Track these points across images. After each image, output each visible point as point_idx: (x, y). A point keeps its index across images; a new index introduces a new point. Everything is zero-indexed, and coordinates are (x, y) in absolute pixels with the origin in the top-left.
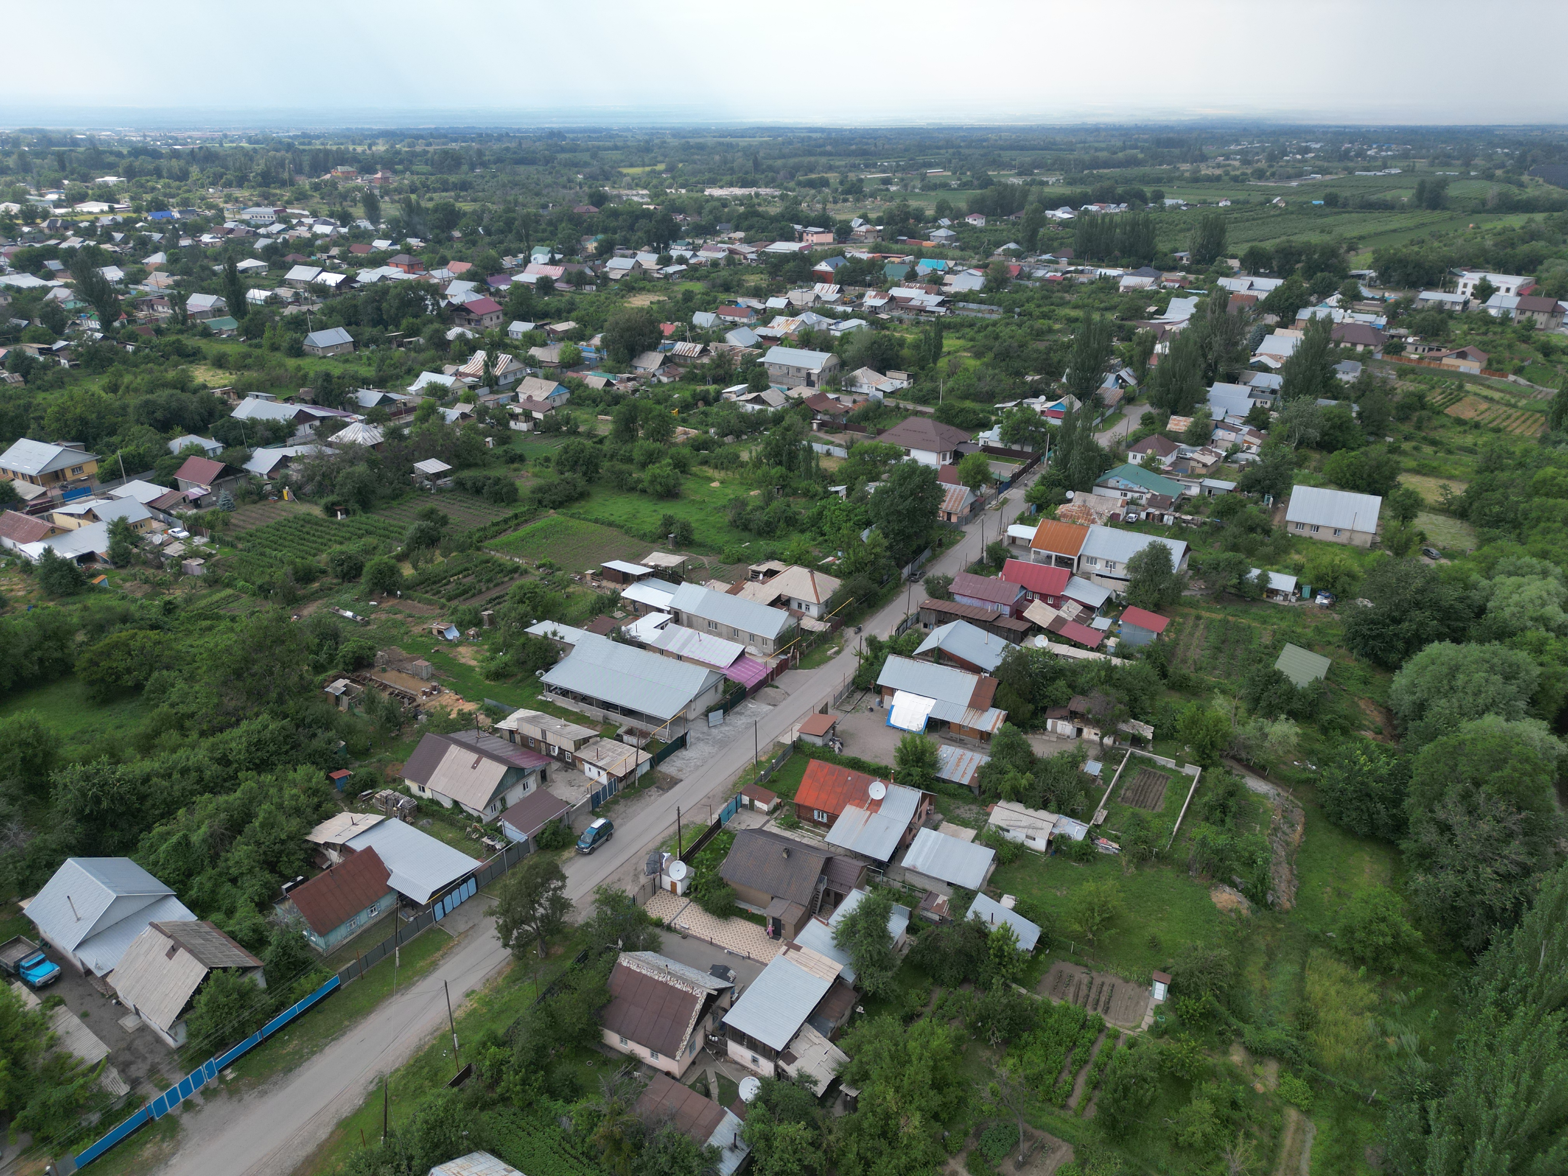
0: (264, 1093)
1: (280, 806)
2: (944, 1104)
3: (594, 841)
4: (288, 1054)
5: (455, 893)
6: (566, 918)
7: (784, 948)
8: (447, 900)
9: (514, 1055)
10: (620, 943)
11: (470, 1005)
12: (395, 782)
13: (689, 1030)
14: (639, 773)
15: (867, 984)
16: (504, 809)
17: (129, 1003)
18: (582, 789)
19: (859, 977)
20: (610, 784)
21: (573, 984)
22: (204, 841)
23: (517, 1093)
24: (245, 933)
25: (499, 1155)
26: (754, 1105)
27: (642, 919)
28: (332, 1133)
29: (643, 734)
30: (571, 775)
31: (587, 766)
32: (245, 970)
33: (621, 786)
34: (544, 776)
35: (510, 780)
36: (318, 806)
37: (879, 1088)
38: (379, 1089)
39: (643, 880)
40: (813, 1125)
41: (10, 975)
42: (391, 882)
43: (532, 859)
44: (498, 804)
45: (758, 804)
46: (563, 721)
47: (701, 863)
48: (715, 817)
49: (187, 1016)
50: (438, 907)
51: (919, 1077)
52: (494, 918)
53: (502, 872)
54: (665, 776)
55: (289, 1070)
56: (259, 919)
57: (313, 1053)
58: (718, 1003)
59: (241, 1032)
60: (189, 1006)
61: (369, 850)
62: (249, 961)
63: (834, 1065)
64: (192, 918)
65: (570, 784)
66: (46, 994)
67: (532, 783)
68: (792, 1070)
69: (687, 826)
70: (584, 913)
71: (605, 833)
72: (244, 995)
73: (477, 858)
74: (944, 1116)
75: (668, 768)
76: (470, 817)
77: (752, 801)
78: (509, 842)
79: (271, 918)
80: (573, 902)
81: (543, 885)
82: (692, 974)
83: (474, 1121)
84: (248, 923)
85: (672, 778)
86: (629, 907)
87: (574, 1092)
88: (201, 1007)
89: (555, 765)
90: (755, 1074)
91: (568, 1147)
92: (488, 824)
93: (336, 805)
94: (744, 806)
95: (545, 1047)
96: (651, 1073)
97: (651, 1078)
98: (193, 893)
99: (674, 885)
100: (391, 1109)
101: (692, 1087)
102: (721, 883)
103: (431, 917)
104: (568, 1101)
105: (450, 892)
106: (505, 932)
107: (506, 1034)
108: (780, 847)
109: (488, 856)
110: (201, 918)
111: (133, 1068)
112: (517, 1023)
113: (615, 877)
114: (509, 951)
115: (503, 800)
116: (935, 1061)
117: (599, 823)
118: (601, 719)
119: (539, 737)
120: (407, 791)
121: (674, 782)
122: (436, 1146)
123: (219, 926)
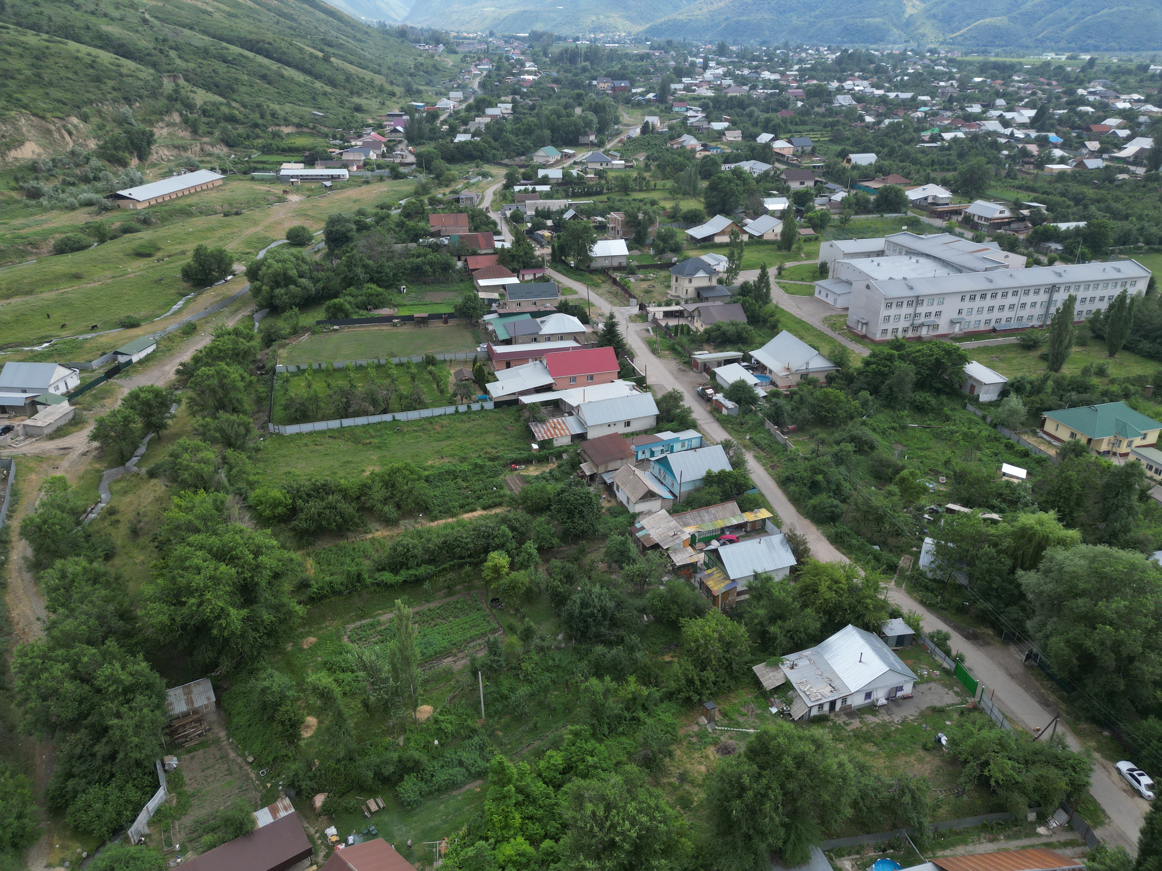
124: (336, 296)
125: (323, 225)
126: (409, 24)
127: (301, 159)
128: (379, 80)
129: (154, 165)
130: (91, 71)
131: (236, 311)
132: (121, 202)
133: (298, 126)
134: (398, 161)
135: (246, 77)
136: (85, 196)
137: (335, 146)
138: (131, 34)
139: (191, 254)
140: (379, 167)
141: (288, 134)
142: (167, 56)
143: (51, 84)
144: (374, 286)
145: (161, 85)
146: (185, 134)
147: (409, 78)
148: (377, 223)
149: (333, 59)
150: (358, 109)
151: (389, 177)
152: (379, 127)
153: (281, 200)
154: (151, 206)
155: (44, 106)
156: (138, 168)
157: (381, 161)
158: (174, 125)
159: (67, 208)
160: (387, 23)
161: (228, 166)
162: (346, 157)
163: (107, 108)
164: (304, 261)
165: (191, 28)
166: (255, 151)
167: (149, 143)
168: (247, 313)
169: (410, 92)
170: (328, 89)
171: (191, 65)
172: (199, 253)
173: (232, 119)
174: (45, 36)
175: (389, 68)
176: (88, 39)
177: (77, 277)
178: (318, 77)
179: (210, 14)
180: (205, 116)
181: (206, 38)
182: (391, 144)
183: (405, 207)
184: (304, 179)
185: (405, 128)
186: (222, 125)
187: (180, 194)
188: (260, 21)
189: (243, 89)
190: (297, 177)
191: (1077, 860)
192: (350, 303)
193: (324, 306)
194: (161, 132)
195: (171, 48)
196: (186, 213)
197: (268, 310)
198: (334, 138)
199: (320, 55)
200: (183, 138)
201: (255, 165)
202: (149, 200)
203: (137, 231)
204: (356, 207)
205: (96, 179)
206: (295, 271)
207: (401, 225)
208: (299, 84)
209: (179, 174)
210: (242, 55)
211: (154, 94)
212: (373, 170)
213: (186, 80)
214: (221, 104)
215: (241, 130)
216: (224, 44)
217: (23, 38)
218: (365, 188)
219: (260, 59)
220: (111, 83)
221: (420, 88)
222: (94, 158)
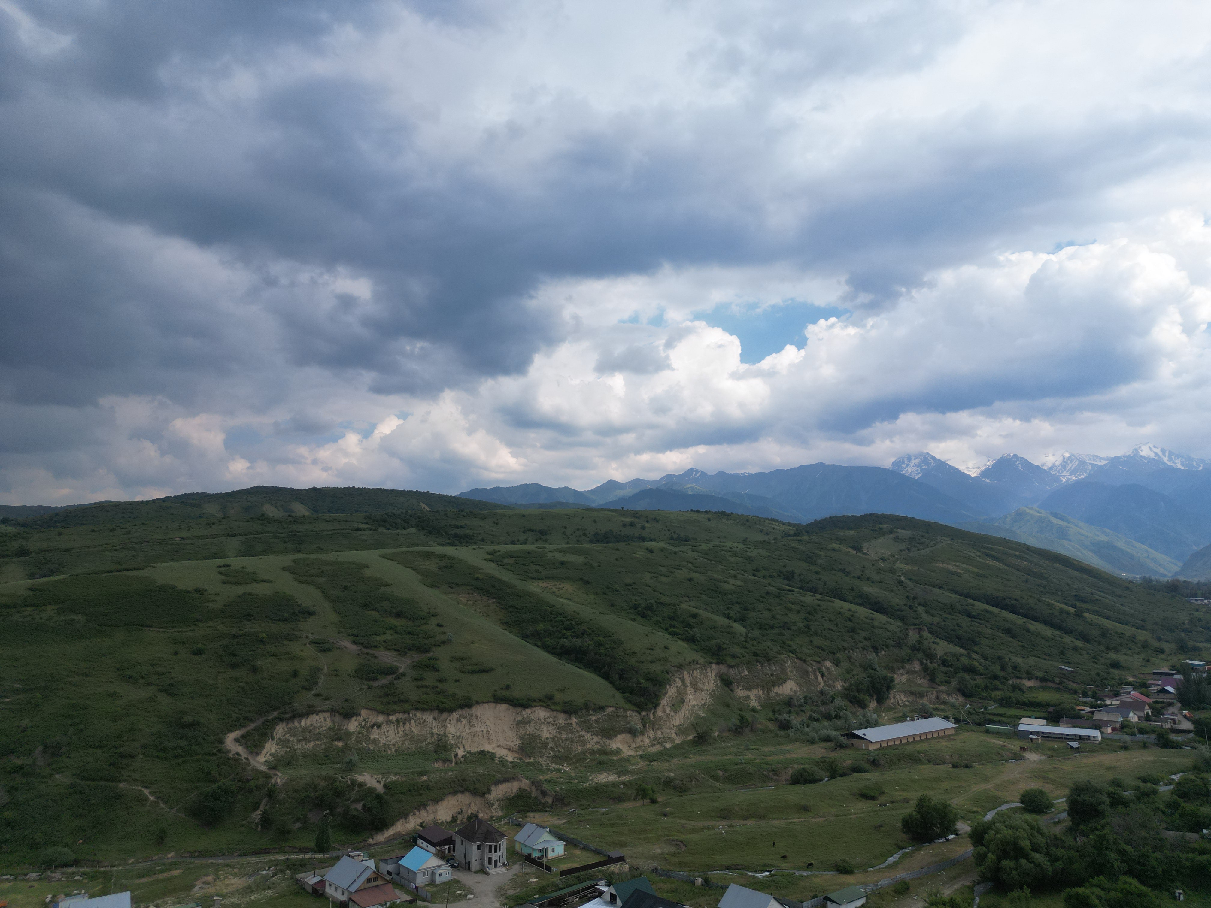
124: (1080, 885)
125: (1066, 792)
126: (1182, 578)
127: (1043, 715)
128: (1142, 636)
129: (890, 709)
130: (849, 624)
131: (955, 878)
132: (855, 741)
133: (1042, 680)
134: (1168, 726)
135: (989, 631)
136: (825, 732)
137: (1085, 704)
138: (887, 593)
139: (914, 803)
140: (1142, 731)
141: (1030, 688)
142: (915, 611)
143: (816, 634)
144: (1135, 882)
145: (906, 636)
146: (922, 682)
147: (1183, 635)
148: (1139, 799)
149: (1086, 615)
150: (1116, 665)
151: (1155, 744)
152: (1142, 686)
153: (1017, 757)
154: (881, 748)
155: (807, 651)
156: (875, 711)
157: (1145, 724)
158: (914, 672)
159: (808, 741)
160: (1153, 577)
161: (963, 715)
162: (1097, 716)
163: (857, 655)
164: (1039, 831)
165: (940, 588)
166: (992, 703)
167: (889, 688)
168: (967, 883)
169: (1183, 648)
170: (1079, 644)
171: (937, 620)
172: (922, 803)
173: (971, 670)
174: (819, 596)
175: (1156, 623)
176: (851, 598)
177: (805, 809)
178: (1068, 631)
179: (958, 575)
180: (944, 666)
181: (954, 596)
182: (1158, 706)
183: (1179, 784)
184: (1045, 736)
185: (1177, 689)
186: (960, 675)
187: (911, 740)
188: (1009, 580)
189: (985, 642)
190: (1037, 733)
192: (1099, 897)
193: (1064, 895)
194: (901, 678)
195: (920, 604)
196: (914, 759)
197: (991, 884)
198: (1085, 694)
199: (1072, 610)
200: (920, 685)
201: (990, 717)
202: (880, 742)
203: (865, 771)
204: (1110, 776)
205: (837, 717)
206: (1028, 843)
207: (1173, 806)
208: (1046, 639)
209: (913, 720)
210: (987, 611)
211: (899, 645)
212: (1133, 734)
213: (931, 632)
214: (962, 655)
215: (979, 681)
216: (971, 601)
217: (803, 599)
218: (1121, 754)
219: (1005, 614)
220: (863, 634)
221: (1198, 644)
222: (839, 698)
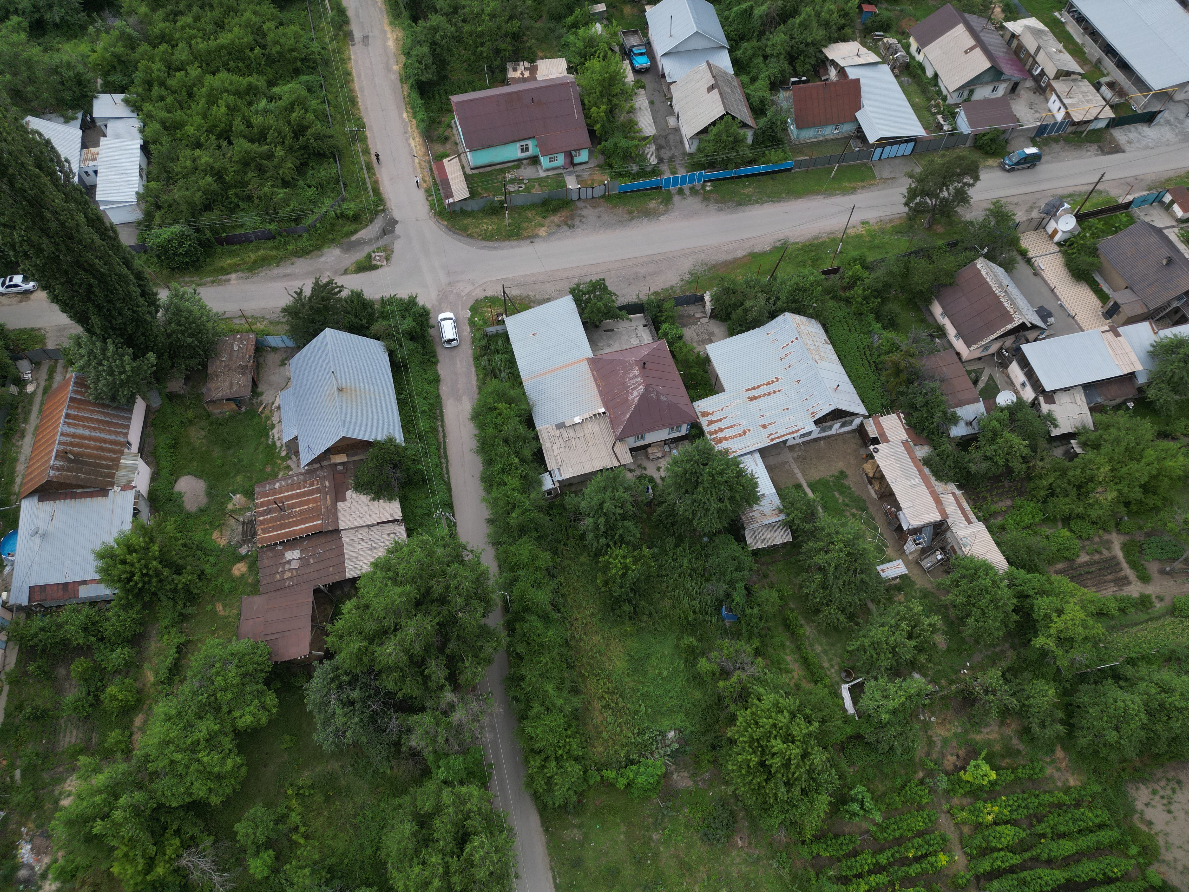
0: (720, 210)
1: (818, 14)
2: (1141, 502)
3: (1018, 163)
4: (744, 194)
5: (896, 147)
6: (959, 210)
7: (1107, 328)
8: (888, 149)
9: (869, 278)
10: (986, 250)
11: (861, 230)
12: (903, 35)
13: (992, 337)
14: (1092, 126)
15: (1151, 393)
16: (968, 100)
17: (676, 109)
18: (1037, 115)
19: (1149, 384)
20: (1062, 123)
21: (934, 258)
22: (761, 17)
23: (857, 303)
24: (755, 100)
25: (826, 331)
26: (1002, 410)
27: (1014, 243)
28: (744, 256)
29: (1121, 92)
30: (1037, 98)
31: (1054, 97)
32: (745, 125)
33: (1070, 129)
34: (1014, 88)
35: (987, 78)
36: (842, 28)
37: (1100, 460)
38: (782, 248)
39: (1035, 214)
40: (1033, 448)
41: (625, 53)
42: (858, 115)
43: (963, 151)
44: (966, 94)
45: (1176, 208)
46: (1061, 46)
47: (1090, 228)
48: (1130, 198)
49: (702, 136)
50: (879, 150)
51: (1137, 475)
52: (910, 181)
53: (936, 150)
54: (1113, 140)
55: (740, 204)
56: (767, 95)
57: (758, 203)
58: (1026, 333)
59: (725, 164)
60: (705, 131)
61: (858, 81)
62: (750, 121)
63: (1079, 425)
64: (731, 71)
65: (1031, 106)
66: (639, 77)
67: (1002, 89)
68: (1045, 408)
69: (1101, 192)
70: (974, 213)
71: (1031, 161)
72: (738, 141)
73: (925, 129)
74: (1134, 508)
75: (1120, 135)
76: (939, 92)
77: (1172, 202)
78: (955, 129)
79: (774, 98)
80: (972, 201)
81: (959, 175)
82: (1022, 302)
83: (823, 302)
84: (759, 94)
85: (1118, 145)
86: (1009, 228)
87: (891, 324)
88: (711, 136)
89: (1029, 83)
90: (1017, 393)
91: (868, 353)
92: (949, 106)
93: (854, 32)
94: (1161, 203)
95: (890, 286)
96: (947, 346)
97: (945, 349)
98: (739, 53)
99: (1055, 232)
100: (782, 264)
101: (969, 372)
102: (1094, 252)
103: (870, 155)
104: (884, 328)
105: (892, 144)
106: (912, 194)
107: (872, 263)
108: (1166, 252)
109: (934, 132)
110: (736, 74)
111: (663, 151)
112: (883, 260)
113: (1015, 200)
114: (906, 209)
115: (971, 92)
116: (1159, 474)
117: (1032, 150)
118: (1094, 60)
119: (1032, 51)
120: (907, 47)
121: (1117, 149)
122: (795, 301)
123: (743, 86)
191: (68, 376)
